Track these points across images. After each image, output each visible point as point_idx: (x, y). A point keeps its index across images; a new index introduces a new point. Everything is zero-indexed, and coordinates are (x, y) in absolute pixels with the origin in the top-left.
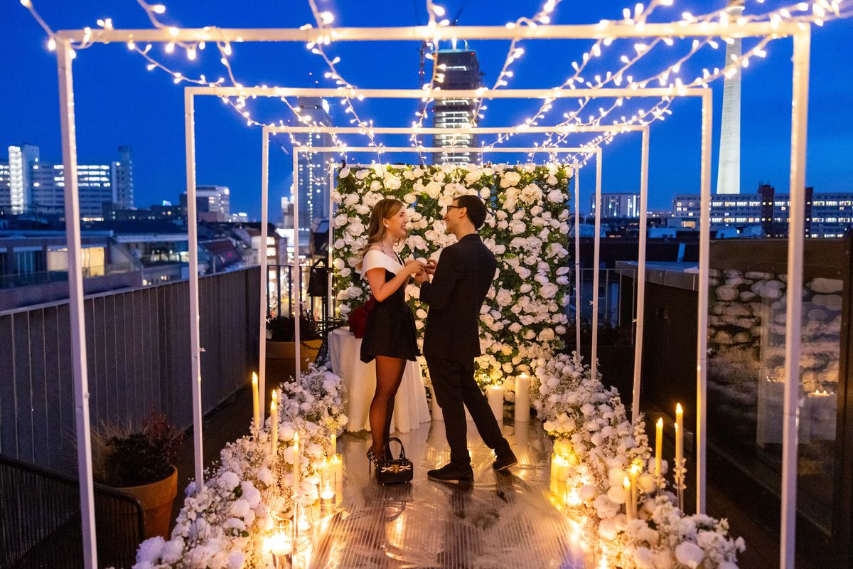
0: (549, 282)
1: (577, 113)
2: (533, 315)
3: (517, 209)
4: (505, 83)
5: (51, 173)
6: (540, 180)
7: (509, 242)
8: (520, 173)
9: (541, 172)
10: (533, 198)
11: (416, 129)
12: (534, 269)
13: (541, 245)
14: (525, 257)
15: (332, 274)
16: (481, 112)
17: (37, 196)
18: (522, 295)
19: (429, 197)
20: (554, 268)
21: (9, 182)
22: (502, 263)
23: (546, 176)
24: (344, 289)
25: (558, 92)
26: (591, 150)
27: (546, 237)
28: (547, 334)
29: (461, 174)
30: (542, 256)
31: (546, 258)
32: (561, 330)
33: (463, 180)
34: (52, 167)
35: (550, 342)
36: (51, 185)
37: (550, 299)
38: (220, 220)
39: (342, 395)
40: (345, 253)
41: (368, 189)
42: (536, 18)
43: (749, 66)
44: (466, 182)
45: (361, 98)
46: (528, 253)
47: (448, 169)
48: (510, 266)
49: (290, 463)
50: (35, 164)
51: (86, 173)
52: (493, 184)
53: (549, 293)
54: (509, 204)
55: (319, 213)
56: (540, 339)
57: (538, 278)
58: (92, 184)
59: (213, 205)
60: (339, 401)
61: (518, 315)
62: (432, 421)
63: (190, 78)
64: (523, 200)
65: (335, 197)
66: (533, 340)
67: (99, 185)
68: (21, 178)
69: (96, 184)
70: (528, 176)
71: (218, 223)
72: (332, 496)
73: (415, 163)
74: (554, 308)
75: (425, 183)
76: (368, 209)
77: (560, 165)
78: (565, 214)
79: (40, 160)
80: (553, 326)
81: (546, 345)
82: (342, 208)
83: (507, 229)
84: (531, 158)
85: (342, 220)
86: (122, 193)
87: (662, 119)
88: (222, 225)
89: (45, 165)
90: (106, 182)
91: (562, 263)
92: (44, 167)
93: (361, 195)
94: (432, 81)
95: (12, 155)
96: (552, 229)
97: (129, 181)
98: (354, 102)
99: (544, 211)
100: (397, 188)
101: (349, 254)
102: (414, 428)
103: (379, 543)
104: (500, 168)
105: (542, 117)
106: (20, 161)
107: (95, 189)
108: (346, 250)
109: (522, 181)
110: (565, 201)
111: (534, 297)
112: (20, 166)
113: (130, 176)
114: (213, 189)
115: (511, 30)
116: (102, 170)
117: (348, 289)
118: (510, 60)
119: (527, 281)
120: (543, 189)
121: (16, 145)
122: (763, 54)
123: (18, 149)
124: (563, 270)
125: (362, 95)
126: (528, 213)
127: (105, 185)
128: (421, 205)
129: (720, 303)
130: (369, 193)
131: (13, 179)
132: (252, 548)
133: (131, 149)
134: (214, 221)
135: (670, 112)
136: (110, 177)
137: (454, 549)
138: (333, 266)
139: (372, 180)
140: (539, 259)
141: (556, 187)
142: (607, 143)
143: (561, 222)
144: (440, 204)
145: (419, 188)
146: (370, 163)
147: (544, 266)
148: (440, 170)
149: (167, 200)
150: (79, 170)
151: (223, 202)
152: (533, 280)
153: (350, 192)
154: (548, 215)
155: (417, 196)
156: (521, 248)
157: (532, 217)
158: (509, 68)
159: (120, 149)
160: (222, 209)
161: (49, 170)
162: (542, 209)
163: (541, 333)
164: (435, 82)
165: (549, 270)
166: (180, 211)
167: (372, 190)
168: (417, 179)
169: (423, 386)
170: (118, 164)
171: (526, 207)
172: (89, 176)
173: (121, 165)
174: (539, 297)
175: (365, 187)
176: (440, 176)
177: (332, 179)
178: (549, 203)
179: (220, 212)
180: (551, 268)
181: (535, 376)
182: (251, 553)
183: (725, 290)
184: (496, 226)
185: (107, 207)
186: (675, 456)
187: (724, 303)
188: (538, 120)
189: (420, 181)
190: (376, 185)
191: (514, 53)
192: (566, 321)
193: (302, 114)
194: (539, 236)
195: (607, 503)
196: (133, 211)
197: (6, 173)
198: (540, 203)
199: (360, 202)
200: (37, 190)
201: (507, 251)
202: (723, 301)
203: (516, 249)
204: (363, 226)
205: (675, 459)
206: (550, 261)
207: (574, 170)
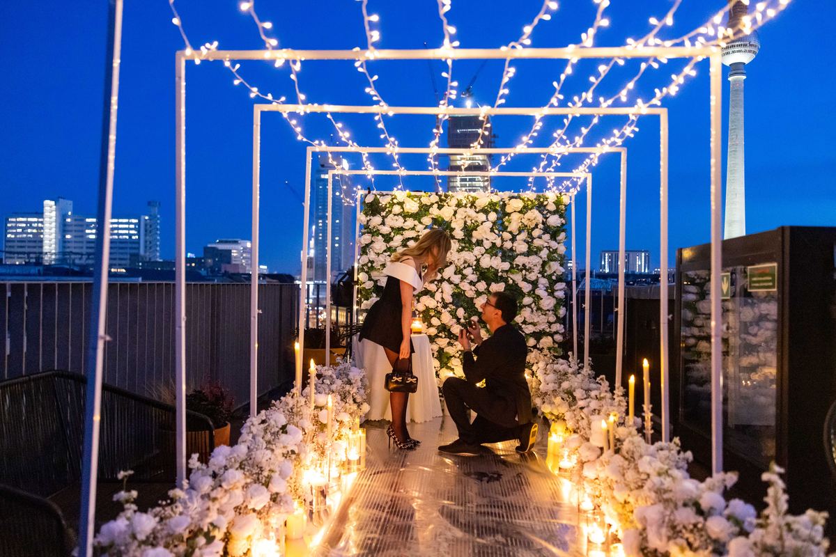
0: (548, 295)
1: (564, 131)
2: (534, 324)
3: (520, 231)
4: (503, 101)
5: (82, 226)
6: (541, 207)
7: (514, 260)
8: (523, 200)
9: (542, 200)
10: (534, 222)
11: (433, 149)
12: (535, 284)
13: (541, 262)
14: (527, 273)
15: (357, 286)
16: (486, 129)
17: (69, 247)
18: (525, 306)
19: (443, 220)
20: (552, 283)
21: (42, 233)
22: (507, 278)
23: (545, 203)
24: (367, 299)
25: (546, 111)
26: (581, 174)
27: (546, 256)
28: (546, 342)
29: (471, 199)
30: (542, 272)
31: (546, 274)
32: (558, 338)
33: (473, 205)
34: (83, 220)
35: (549, 349)
36: (82, 236)
37: (549, 310)
38: (241, 271)
39: (364, 387)
40: (369, 268)
41: (390, 212)
42: (521, 41)
43: (684, 83)
44: (475, 207)
45: (391, 114)
46: (530, 270)
47: (461, 195)
48: (514, 281)
49: (325, 422)
50: (69, 217)
51: (116, 226)
52: (498, 208)
53: (549, 304)
54: (513, 227)
55: (337, 266)
56: (539, 346)
57: (538, 292)
58: (121, 237)
59: (235, 257)
60: (362, 391)
61: (521, 324)
62: (444, 416)
63: (262, 94)
64: (526, 224)
65: (362, 218)
66: (535, 347)
67: (127, 237)
68: (53, 230)
69: (124, 237)
70: (530, 203)
71: (239, 274)
72: (358, 458)
73: (431, 191)
74: (552, 319)
75: (440, 207)
76: (390, 230)
77: (557, 192)
78: (562, 236)
79: (73, 213)
80: (552, 335)
81: (546, 352)
82: (367, 229)
83: (512, 248)
84: (531, 183)
85: (366, 239)
86: (149, 246)
87: (632, 136)
88: (243, 276)
89: (76, 218)
90: (134, 235)
91: (560, 279)
92: (76, 220)
93: (384, 218)
94: (447, 99)
95: (46, 209)
96: (551, 250)
97: (157, 234)
98: (385, 117)
99: (544, 234)
100: (415, 212)
101: (372, 268)
102: (428, 420)
103: (398, 489)
104: (505, 195)
105: (535, 134)
106: (54, 214)
107: (124, 241)
108: (370, 265)
109: (524, 207)
110: (563, 225)
111: (535, 309)
112: (54, 218)
113: (157, 229)
114: (236, 242)
115: (504, 52)
116: (132, 223)
117: (370, 300)
118: (506, 80)
119: (529, 294)
120: (543, 214)
121: (51, 200)
122: (693, 73)
123: (53, 203)
124: (561, 286)
125: (392, 111)
126: (530, 235)
127: (134, 237)
128: (436, 227)
129: (700, 316)
130: (391, 215)
131: (46, 231)
132: (295, 476)
133: (159, 204)
134: (236, 272)
135: (637, 130)
136: (138, 230)
137: (462, 493)
138: (358, 279)
139: (394, 204)
140: (540, 275)
141: (554, 213)
142: (594, 165)
143: (558, 243)
144: (453, 225)
145: (434, 211)
146: (392, 190)
147: (543, 282)
148: (453, 197)
149: (192, 253)
150: (112, 223)
151: (244, 255)
152: (534, 293)
153: (374, 215)
154: (547, 237)
155: (433, 218)
156: (524, 265)
157: (533, 239)
158: (506, 86)
159: (149, 203)
160: (243, 261)
161: (80, 223)
162: (542, 232)
163: (541, 341)
164: (449, 99)
165: (548, 285)
166: (204, 263)
167: (393, 213)
168: (433, 204)
169: (437, 386)
170: (147, 218)
171: (528, 230)
172: (118, 229)
173: (149, 219)
174: (539, 309)
175: (387, 210)
176: (453, 202)
177: (358, 203)
178: (549, 226)
179: (242, 264)
180: (550, 283)
181: (537, 377)
182: (293, 480)
183: (704, 304)
184: (502, 246)
185: (135, 257)
186: (644, 403)
187: (704, 316)
188: (532, 138)
189: (436, 206)
190: (397, 209)
191: (508, 72)
192: (563, 331)
193: (343, 130)
194: (540, 255)
195: (589, 449)
196: (160, 262)
197: (40, 225)
198: (541, 226)
199: (383, 223)
200: (69, 242)
201: (512, 267)
202: (703, 314)
203: (519, 266)
204: (385, 244)
205: (643, 406)
206: (549, 277)
207: (571, 197)
